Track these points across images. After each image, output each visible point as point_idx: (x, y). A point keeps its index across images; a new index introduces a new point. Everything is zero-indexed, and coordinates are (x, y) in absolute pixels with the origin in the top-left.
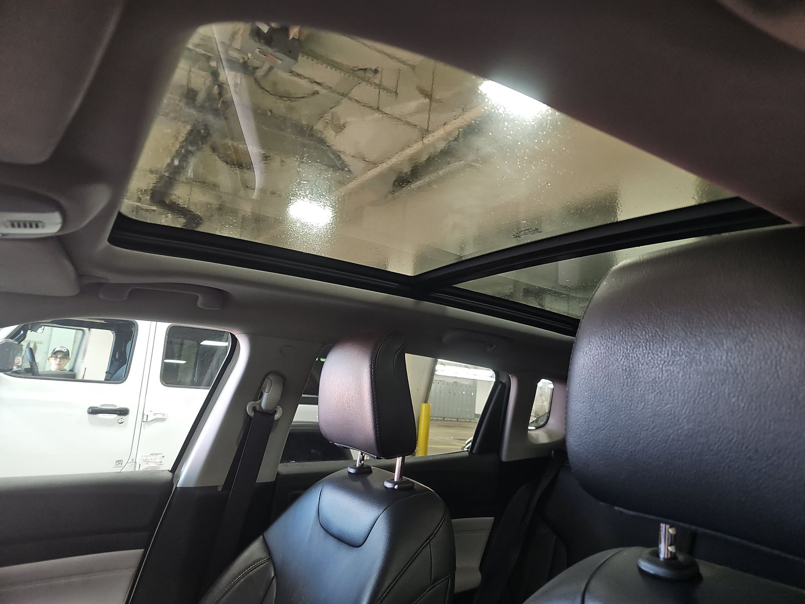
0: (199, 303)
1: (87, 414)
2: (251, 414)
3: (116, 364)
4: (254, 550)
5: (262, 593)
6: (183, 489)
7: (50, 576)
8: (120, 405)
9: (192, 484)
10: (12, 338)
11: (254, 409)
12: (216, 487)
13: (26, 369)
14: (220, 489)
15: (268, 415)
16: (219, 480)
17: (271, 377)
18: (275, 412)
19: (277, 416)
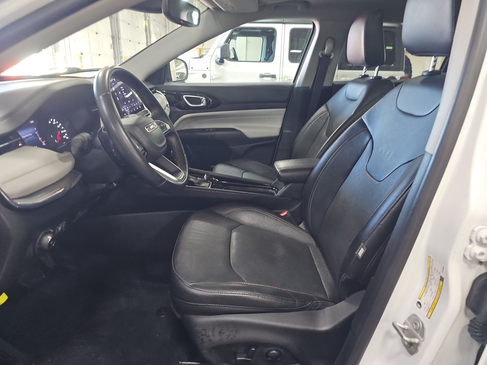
0: (299, 8)
1: (259, 77)
2: (321, 56)
3: (268, 54)
4: (323, 109)
5: (325, 121)
6: (297, 88)
7: (259, 115)
8: (272, 73)
9: (300, 86)
10: (227, 42)
11: (322, 54)
12: (309, 87)
13: (233, 58)
14: (310, 88)
15: (327, 56)
16: (310, 84)
17: (329, 40)
18: (331, 56)
19: (331, 57)
